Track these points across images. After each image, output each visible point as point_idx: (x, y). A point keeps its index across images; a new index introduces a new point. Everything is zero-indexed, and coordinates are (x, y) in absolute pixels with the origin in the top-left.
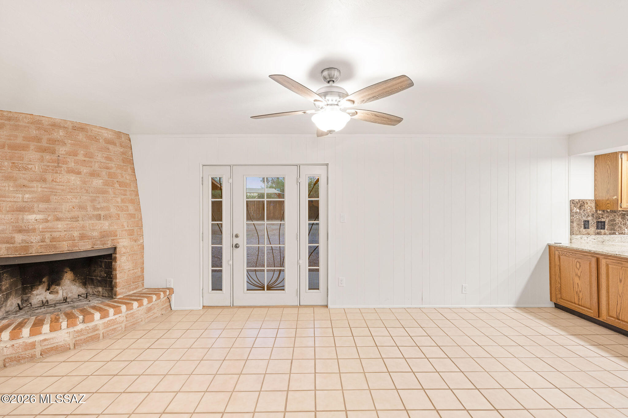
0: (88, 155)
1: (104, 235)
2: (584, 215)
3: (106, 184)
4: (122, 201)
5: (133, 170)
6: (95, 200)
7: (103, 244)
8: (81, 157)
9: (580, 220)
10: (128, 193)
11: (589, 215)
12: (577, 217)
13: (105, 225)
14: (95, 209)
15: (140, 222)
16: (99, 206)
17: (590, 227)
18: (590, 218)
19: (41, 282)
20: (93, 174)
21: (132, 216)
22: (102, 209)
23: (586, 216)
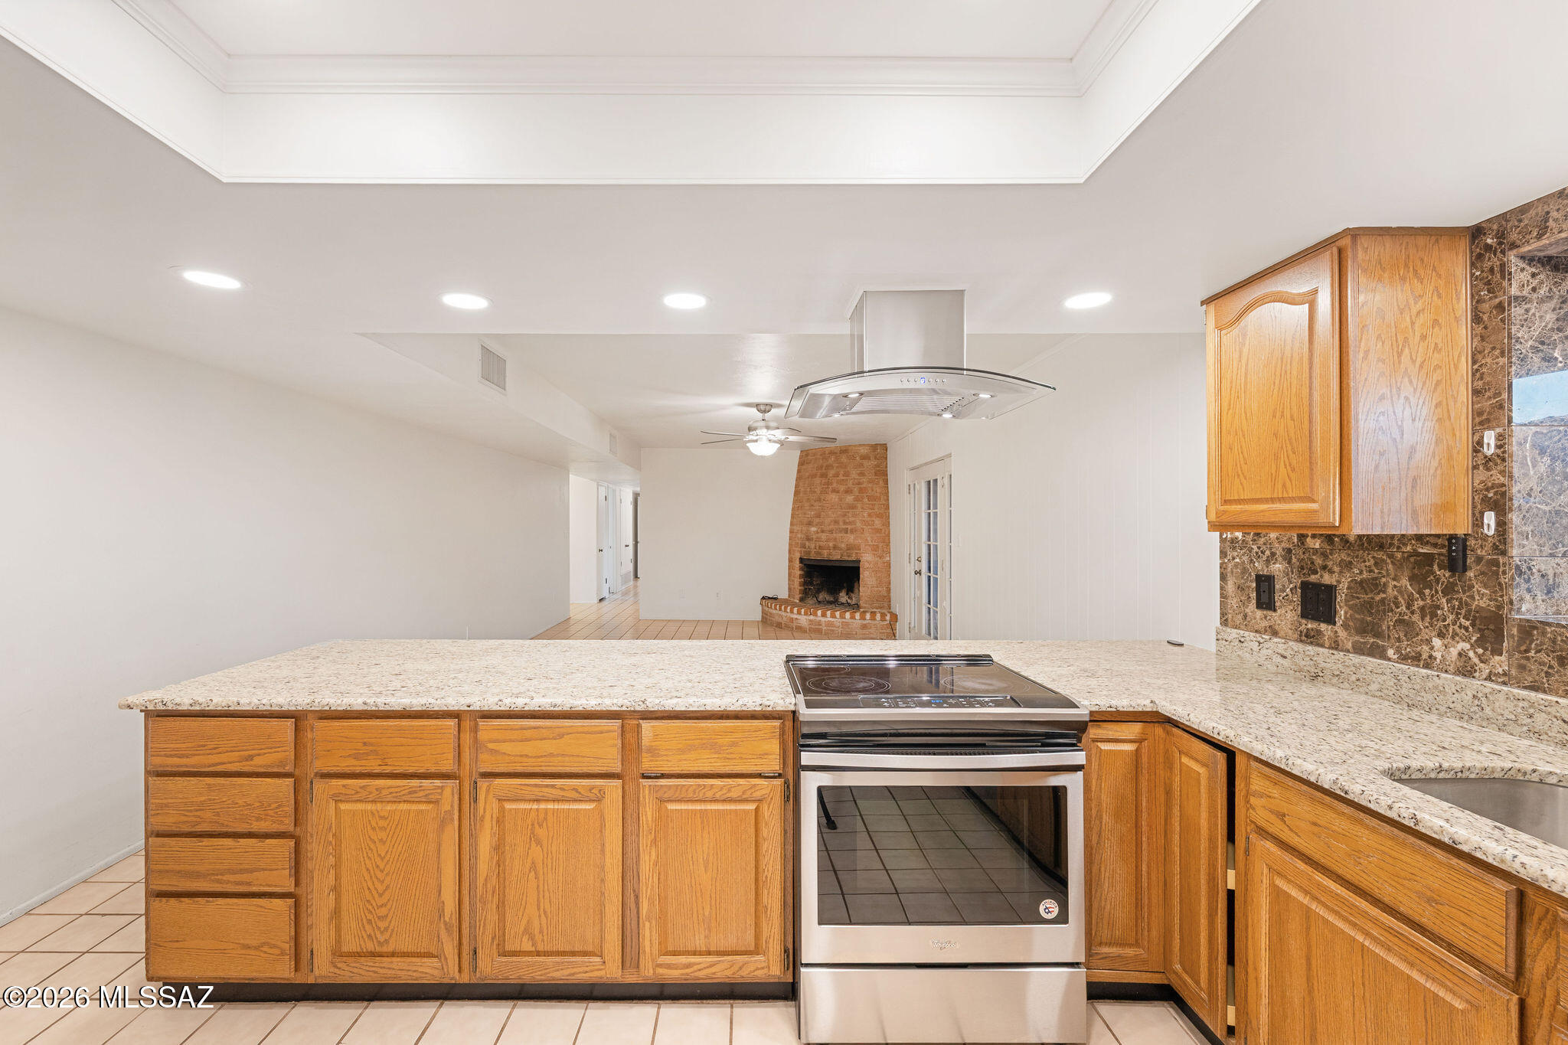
0: (847, 474)
1: (850, 548)
2: (1257, 553)
3: (857, 499)
4: (870, 515)
5: (886, 482)
6: (846, 515)
7: (849, 556)
8: (841, 477)
9: (1244, 571)
10: (876, 507)
11: (1273, 554)
12: (1237, 560)
13: (851, 538)
14: (845, 523)
15: (887, 538)
16: (848, 521)
17: (1278, 604)
18: (1277, 565)
19: (843, 588)
20: (848, 491)
21: (878, 531)
22: (850, 523)
23: (1265, 558)
